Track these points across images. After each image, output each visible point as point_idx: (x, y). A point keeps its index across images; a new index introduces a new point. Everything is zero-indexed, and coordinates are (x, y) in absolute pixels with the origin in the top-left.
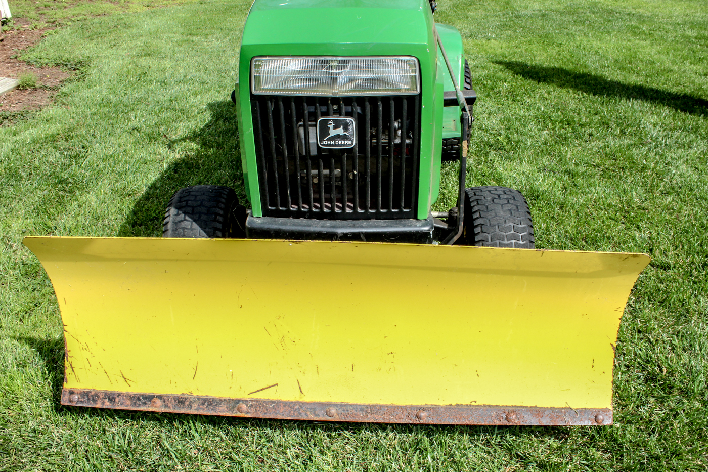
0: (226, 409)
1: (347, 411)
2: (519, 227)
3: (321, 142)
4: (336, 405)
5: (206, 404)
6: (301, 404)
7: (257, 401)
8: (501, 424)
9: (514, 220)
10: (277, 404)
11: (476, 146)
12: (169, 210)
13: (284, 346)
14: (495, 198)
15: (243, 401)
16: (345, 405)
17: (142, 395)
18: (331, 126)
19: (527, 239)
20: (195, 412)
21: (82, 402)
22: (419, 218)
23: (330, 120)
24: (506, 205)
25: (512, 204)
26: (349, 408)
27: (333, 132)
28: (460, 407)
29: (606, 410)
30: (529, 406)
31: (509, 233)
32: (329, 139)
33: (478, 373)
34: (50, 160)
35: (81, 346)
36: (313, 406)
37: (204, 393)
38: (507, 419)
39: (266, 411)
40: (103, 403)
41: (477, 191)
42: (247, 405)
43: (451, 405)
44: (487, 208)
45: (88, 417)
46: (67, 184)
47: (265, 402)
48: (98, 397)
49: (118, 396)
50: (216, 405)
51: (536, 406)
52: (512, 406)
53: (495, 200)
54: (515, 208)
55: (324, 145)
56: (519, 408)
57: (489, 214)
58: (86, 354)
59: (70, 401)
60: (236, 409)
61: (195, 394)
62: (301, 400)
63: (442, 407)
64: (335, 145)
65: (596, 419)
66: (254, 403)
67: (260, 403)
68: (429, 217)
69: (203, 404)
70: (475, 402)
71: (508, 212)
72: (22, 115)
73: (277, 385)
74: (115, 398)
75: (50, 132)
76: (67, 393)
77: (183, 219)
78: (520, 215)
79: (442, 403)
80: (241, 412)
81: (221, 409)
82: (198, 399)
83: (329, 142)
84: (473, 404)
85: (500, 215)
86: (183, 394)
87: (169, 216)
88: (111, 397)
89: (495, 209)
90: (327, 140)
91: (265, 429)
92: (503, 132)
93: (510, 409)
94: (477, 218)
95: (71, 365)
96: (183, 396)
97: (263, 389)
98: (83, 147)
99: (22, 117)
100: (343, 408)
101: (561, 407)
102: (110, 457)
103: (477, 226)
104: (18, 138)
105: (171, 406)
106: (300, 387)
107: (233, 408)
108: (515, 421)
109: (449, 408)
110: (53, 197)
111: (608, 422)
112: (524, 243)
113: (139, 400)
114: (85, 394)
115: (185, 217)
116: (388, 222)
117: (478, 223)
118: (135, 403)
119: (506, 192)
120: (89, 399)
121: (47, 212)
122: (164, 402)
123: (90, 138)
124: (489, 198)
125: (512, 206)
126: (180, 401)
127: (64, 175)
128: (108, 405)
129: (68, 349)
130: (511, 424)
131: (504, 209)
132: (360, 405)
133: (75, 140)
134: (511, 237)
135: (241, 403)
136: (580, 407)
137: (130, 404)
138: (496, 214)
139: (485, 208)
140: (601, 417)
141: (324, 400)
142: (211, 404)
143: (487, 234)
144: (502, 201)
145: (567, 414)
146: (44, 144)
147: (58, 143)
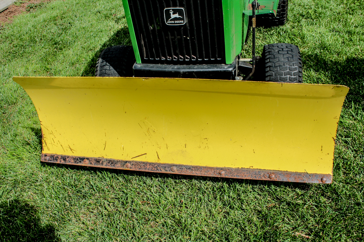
0: (120, 166)
1: (182, 169)
2: (292, 68)
3: (167, 22)
4: (176, 166)
5: (110, 163)
6: (158, 164)
7: (136, 162)
8: (266, 180)
9: (290, 63)
10: (145, 164)
11: (293, 16)
12: (99, 60)
13: (149, 133)
14: (280, 51)
15: (128, 162)
16: (181, 166)
17: (79, 158)
18: (171, 13)
19: (297, 75)
20: (105, 167)
21: (51, 160)
22: (227, 63)
23: (171, 9)
24: (286, 55)
25: (290, 54)
26: (183, 167)
27: (173, 16)
28: (244, 169)
29: (328, 176)
30: (283, 170)
31: (286, 71)
32: (171, 20)
33: (254, 151)
34: (52, 31)
35: (49, 132)
36: (164, 166)
37: (109, 157)
38: (269, 177)
39: (140, 168)
40: (61, 161)
41: (271, 46)
42: (131, 164)
43: (239, 168)
44: (274, 57)
45: (56, 168)
46: (59, 45)
47: (139, 162)
48: (58, 158)
49: (68, 158)
50: (115, 164)
51: (287, 171)
52: (273, 170)
53: (280, 52)
54: (291, 56)
55: (169, 24)
56: (277, 172)
57: (275, 60)
58: (52, 136)
59: (45, 160)
60: (125, 166)
61: (105, 157)
62: (158, 162)
63: (233, 169)
64: (175, 23)
65: (322, 180)
66: (134, 163)
67: (137, 163)
68: (233, 63)
69: (109, 163)
70: (252, 167)
71: (287, 59)
72: (40, 5)
73: (146, 154)
74: (66, 159)
75: (53, 15)
76: (44, 155)
77: (105, 64)
78: (294, 60)
79: (233, 167)
80: (128, 167)
81: (117, 165)
82: (106, 160)
83: (171, 22)
84: (251, 168)
85: (281, 61)
86: (99, 157)
87: (98, 63)
88: (64, 158)
89: (279, 57)
90: (170, 21)
91: (143, 177)
92: (313, 7)
93: (272, 172)
94: (268, 62)
95: (45, 142)
96: (99, 159)
97: (139, 156)
98: (70, 23)
99: (40, 7)
100: (180, 167)
101: (302, 172)
102: (64, 188)
103: (267, 67)
104: (36, 19)
105: (93, 164)
106: (158, 155)
107: (124, 165)
108: (274, 178)
109: (237, 170)
110: (51, 52)
111: (329, 182)
112: (295, 77)
113: (78, 160)
114: (52, 156)
115: (106, 63)
116: (209, 66)
117: (268, 65)
118: (76, 162)
119: (288, 47)
120: (54, 159)
121: (47, 61)
122: (90, 161)
123: (74, 18)
124: (277, 51)
125: (290, 55)
126: (98, 161)
127: (58, 40)
128: (63, 162)
129: (43, 134)
130: (272, 180)
131: (285, 57)
132: (189, 166)
133: (66, 19)
134: (287, 73)
135: (128, 163)
136: (313, 173)
137: (73, 162)
138: (279, 60)
139: (273, 56)
140: (325, 179)
141: (170, 162)
142: (113, 163)
143: (273, 72)
144: (284, 52)
145: (305, 176)
146: (50, 22)
147: (57, 21)
